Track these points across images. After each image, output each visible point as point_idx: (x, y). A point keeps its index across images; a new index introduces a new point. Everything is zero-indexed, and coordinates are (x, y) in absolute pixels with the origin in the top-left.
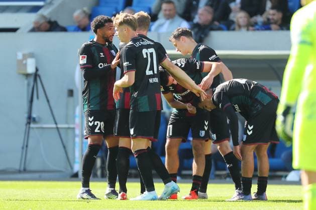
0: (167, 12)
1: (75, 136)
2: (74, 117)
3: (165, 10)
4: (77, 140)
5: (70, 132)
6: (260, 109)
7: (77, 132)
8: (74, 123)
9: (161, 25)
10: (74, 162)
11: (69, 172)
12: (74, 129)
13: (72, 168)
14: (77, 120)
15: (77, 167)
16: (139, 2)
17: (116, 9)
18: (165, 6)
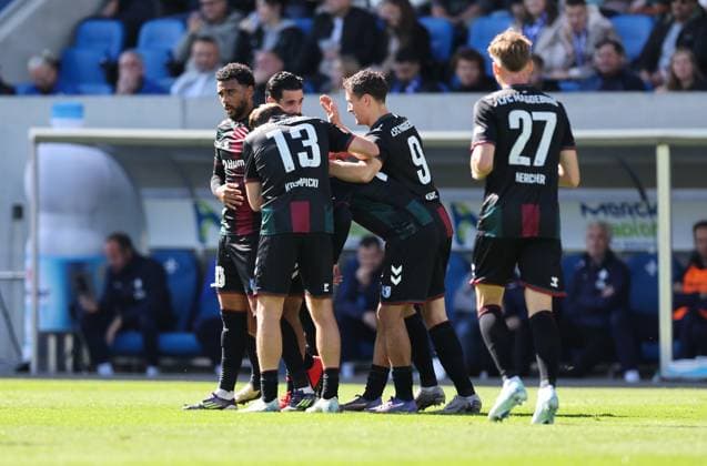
0: (204, 59)
1: (24, 293)
2: (23, 257)
3: (200, 54)
4: (29, 301)
5: (17, 285)
6: (413, 232)
7: (29, 285)
8: (23, 269)
9: (189, 85)
10: (24, 343)
11: (15, 361)
12: (22, 280)
13: (19, 353)
14: (29, 263)
15: (29, 353)
16: (151, 40)
17: (107, 53)
18: (198, 47)
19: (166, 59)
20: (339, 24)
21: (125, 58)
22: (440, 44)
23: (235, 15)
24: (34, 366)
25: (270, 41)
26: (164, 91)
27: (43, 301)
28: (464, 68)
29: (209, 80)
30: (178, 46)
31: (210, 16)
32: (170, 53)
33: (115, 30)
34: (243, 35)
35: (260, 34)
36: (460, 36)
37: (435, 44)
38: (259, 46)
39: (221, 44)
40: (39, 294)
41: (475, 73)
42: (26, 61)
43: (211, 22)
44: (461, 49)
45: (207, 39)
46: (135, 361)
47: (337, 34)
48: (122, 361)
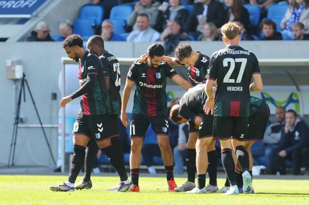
1: (58, 135)
4: (60, 138)
7: (60, 131)
8: (57, 123)
10: (58, 158)
11: (53, 167)
12: (57, 128)
13: (55, 163)
14: (60, 121)
15: (60, 163)
16: (116, 15)
17: (95, 22)
18: (139, 18)
19: (124, 24)
20: (206, 7)
21: (105, 24)
22: (254, 17)
23: (156, 3)
24: (63, 169)
25: (173, 16)
26: (123, 39)
27: (67, 138)
28: (266, 29)
29: (145, 34)
30: (129, 18)
31: (144, 4)
32: (125, 21)
33: (99, 10)
34: (160, 12)
35: (168, 12)
36: (264, 14)
37: (251, 17)
38: (168, 18)
39: (150, 17)
40: (65, 135)
41: (271, 31)
42: (59, 24)
43: (145, 7)
44: (264, 20)
45: (143, 15)
46: (110, 167)
47: (205, 12)
48: (104, 166)
